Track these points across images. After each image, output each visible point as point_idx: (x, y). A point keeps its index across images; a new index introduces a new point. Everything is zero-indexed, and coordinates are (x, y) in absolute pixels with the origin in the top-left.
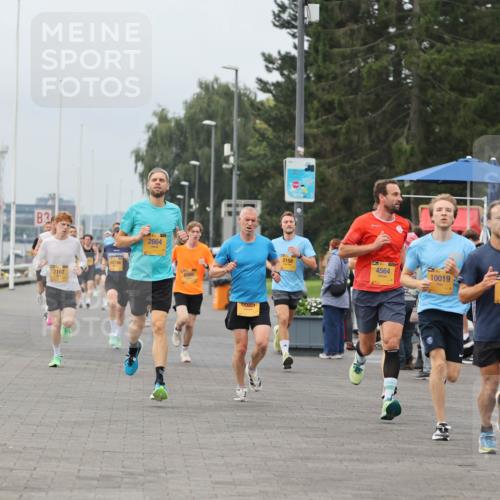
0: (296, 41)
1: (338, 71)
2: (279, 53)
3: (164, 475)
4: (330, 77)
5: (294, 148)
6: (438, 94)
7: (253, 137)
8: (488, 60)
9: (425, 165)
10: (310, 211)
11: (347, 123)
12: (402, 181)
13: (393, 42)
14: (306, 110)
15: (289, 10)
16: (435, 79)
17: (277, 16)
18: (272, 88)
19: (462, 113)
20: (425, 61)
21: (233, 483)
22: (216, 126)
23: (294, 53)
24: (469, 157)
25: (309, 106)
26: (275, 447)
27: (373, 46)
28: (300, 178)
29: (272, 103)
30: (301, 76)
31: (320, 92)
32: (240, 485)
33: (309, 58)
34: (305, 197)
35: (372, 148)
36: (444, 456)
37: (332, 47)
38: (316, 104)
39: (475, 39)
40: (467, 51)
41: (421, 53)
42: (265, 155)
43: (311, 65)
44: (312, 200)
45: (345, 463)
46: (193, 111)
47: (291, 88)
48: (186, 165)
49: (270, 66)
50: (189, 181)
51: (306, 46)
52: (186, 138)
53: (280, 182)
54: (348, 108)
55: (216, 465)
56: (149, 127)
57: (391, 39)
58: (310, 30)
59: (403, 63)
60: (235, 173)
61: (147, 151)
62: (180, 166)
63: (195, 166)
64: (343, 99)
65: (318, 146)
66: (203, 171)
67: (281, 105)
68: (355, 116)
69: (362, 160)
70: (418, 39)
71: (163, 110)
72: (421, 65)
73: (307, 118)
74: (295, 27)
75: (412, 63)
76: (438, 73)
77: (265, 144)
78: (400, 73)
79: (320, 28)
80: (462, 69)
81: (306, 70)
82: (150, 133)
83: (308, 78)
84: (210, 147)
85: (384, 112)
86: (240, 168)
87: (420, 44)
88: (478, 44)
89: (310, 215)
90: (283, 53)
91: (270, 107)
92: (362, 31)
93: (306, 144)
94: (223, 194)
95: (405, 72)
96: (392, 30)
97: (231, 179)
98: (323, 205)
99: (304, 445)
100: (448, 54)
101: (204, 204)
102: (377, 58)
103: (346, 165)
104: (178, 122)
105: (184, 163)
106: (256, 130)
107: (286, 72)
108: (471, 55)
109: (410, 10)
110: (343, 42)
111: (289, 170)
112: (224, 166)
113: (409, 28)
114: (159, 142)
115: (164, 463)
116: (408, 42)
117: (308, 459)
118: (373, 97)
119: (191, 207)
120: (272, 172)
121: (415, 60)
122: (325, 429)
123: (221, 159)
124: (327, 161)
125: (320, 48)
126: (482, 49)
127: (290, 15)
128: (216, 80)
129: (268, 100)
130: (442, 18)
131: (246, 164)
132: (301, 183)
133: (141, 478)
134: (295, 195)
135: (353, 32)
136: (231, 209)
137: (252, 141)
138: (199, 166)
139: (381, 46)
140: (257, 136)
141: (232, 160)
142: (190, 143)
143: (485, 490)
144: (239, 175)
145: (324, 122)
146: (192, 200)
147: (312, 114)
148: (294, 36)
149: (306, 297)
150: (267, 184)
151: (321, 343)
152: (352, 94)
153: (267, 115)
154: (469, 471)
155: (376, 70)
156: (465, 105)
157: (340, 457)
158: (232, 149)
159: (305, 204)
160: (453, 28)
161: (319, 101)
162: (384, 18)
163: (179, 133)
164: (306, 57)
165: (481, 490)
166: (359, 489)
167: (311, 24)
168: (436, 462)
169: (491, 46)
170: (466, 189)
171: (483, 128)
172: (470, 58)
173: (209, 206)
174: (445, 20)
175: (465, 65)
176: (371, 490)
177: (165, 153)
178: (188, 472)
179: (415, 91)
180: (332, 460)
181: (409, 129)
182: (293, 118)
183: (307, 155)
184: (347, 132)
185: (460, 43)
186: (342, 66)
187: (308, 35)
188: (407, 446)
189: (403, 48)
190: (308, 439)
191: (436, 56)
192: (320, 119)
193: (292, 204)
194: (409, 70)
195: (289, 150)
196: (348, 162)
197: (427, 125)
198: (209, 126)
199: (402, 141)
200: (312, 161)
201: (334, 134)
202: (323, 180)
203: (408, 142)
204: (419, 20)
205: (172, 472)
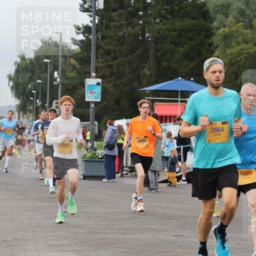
0: (92, 19)
1: (113, 34)
2: (83, 25)
3: (22, 241)
4: (109, 37)
5: (90, 74)
6: (164, 46)
7: (69, 68)
8: (189, 29)
9: (157, 82)
10: (98, 106)
11: (117, 60)
12: (146, 90)
13: (141, 20)
14: (97, 54)
15: (88, 3)
16: (162, 38)
17: (82, 6)
18: (79, 43)
19: (176, 55)
20: (158, 29)
21: (58, 245)
22: (50, 62)
23: (91, 25)
24: (180, 78)
25: (98, 52)
26: (80, 227)
27: (131, 22)
28: (93, 89)
29: (79, 50)
30: (94, 36)
31: (104, 45)
32: (62, 246)
33: (98, 28)
34: (96, 99)
35: (130, 73)
36: (166, 231)
37: (110, 22)
38: (101, 51)
39: (183, 18)
40: (179, 24)
41: (156, 25)
42: (75, 77)
43: (99, 31)
44: (99, 100)
45: (116, 235)
46: (38, 55)
47: (89, 43)
48: (35, 83)
49: (78, 31)
50: (36, 90)
51: (97, 21)
52: (35, 68)
53: (83, 91)
54: (118, 53)
55: (50, 236)
56: (16, 63)
57: (140, 18)
58: (99, 13)
59: (146, 30)
60: (60, 86)
61: (15, 75)
62: (32, 83)
63: (39, 83)
64: (115, 48)
65: (103, 72)
66: (43, 86)
67: (84, 52)
68: (122, 57)
69: (125, 80)
70: (154, 18)
71: (23, 54)
72: (155, 31)
73: (97, 58)
74: (91, 11)
75: (151, 30)
76: (164, 35)
77: (75, 71)
78: (145, 35)
79: (104, 12)
80: (176, 33)
81: (97, 34)
82: (16, 66)
83: (98, 38)
84: (47, 73)
85: (136, 55)
86: (63, 84)
87: (155, 20)
88: (185, 20)
89: (98, 108)
90: (85, 25)
91: (78, 52)
92: (126, 13)
93: (96, 72)
94: (54, 97)
95: (147, 35)
96: (141, 13)
97: (58, 90)
98: (105, 103)
99: (95, 226)
100: (169, 26)
101: (44, 102)
102: (133, 28)
103: (117, 82)
104: (31, 60)
105: (34, 81)
106: (71, 64)
107: (86, 35)
108: (181, 26)
109: (150, 3)
110: (115, 19)
111: (88, 85)
112: (54, 83)
113: (150, 12)
114: (21, 71)
115: (23, 235)
116: (149, 19)
117: (97, 233)
118: (131, 47)
119: (37, 104)
120: (79, 86)
121: (152, 28)
122: (106, 217)
123: (53, 79)
124: (107, 80)
125: (104, 22)
126: (187, 23)
127: (88, 5)
128: (50, 39)
129: (77, 49)
130: (166, 7)
131: (66, 82)
132: (94, 91)
133: (10, 243)
134: (91, 97)
135: (120, 14)
136: (57, 105)
137: (68, 70)
138: (42, 83)
139: (135, 21)
140: (71, 67)
141: (58, 80)
142: (37, 71)
143: (187, 249)
144: (62, 88)
145: (105, 60)
146: (38, 101)
147: (100, 56)
148: (90, 16)
149: (96, 150)
150: (76, 92)
151: (104, 174)
152: (120, 46)
153: (76, 57)
154: (179, 239)
155: (132, 34)
156: (178, 51)
157: (113, 232)
158: (58, 74)
159: (96, 102)
160: (172, 12)
161: (103, 50)
162: (137, 7)
163: (31, 66)
164: (96, 27)
165: (185, 248)
166: (123, 248)
167: (99, 10)
168: (162, 234)
169: (191, 21)
170: (178, 94)
171: (187, 63)
172: (181, 27)
173: (46, 103)
174: (168, 8)
175: (178, 31)
176: (129, 249)
177: (24, 76)
178: (35, 240)
179: (152, 44)
180: (109, 233)
181: (149, 64)
182: (90, 58)
183: (97, 77)
184: (118, 65)
185: (176, 20)
186: (115, 31)
187: (98, 16)
188: (147, 226)
189: (146, 22)
190: (97, 223)
191: (163, 26)
192: (103, 59)
193: (89, 102)
194: (150, 33)
195: (88, 75)
196: (118, 81)
197: (158, 62)
198: (47, 63)
199: (146, 70)
200: (100, 80)
201: (111, 66)
202: (105, 90)
203: (149, 71)
204: (154, 8)
205: (27, 240)
